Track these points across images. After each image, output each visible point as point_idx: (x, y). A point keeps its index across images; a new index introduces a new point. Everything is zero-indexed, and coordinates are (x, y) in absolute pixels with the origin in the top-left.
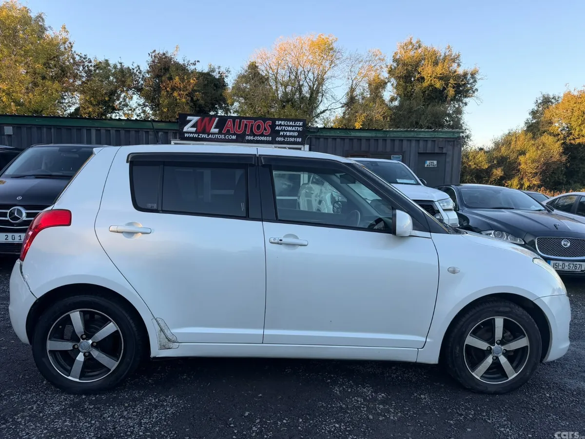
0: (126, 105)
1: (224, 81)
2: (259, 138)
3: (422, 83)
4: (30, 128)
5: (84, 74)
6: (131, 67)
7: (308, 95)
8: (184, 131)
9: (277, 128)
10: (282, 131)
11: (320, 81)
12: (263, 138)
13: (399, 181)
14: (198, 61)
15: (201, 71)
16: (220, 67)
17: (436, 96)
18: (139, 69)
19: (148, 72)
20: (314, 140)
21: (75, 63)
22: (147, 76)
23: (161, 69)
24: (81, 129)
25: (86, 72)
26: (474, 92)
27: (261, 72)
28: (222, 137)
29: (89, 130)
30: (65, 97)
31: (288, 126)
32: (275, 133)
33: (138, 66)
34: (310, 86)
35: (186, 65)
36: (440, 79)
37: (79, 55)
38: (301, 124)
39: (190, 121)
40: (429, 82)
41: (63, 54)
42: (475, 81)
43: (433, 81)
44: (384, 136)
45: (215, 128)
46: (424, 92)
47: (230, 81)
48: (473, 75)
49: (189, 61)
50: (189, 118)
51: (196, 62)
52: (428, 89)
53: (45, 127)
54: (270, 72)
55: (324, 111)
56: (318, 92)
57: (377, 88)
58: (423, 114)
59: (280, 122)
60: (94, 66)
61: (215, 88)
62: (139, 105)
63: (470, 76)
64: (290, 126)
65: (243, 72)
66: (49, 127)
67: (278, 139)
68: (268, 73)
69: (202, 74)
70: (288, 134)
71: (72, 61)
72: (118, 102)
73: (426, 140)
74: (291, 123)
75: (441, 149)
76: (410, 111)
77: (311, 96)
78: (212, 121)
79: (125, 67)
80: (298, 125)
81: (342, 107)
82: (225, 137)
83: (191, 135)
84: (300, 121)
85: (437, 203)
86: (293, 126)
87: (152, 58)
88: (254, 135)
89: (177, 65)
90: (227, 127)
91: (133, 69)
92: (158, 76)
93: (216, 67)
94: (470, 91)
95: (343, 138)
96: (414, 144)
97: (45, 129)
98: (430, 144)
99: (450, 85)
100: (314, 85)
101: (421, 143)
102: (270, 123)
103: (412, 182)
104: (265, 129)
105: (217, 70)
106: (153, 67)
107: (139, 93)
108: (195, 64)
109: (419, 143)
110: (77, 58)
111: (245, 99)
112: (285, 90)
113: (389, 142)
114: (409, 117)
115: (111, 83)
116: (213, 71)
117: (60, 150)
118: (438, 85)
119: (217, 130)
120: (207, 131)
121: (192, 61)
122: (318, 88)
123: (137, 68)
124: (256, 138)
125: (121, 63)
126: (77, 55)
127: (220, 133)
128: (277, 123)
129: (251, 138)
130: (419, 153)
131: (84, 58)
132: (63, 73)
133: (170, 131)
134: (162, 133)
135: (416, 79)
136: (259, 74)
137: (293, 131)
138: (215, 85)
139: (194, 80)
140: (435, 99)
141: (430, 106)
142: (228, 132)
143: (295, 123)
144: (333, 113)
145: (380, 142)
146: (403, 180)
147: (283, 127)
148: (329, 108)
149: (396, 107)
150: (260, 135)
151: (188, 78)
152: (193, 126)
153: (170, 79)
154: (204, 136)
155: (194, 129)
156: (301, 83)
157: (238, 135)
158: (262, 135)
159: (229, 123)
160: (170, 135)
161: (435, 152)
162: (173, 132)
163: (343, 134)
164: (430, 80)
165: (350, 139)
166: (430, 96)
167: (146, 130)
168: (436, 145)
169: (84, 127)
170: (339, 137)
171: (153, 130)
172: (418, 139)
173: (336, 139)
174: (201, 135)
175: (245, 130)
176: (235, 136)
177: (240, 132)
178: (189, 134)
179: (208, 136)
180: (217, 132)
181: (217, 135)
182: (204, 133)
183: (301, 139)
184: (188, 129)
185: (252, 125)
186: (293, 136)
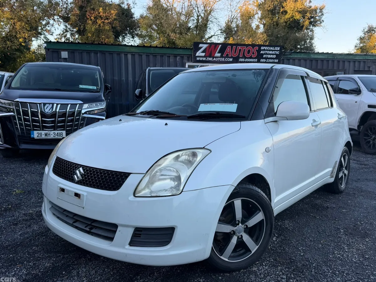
2: (248, 60)
3: (285, 15)
4: (82, 53)
8: (196, 55)
9: (262, 52)
10: (265, 54)
11: (208, 13)
12: (251, 60)
17: (295, 25)
19: (72, 3)
26: (321, 23)
27: (163, 5)
28: (223, 59)
29: (126, 55)
31: (269, 50)
32: (260, 56)
36: (300, 12)
38: (279, 49)
39: (201, 48)
40: (291, 15)
42: (323, 14)
43: (294, 14)
44: (333, 58)
45: (218, 53)
48: (321, 10)
50: (201, 45)
52: (289, 20)
53: (93, 52)
56: (207, 21)
58: (287, 40)
63: (319, 10)
64: (271, 50)
66: (96, 52)
67: (262, 60)
70: (269, 56)
74: (272, 48)
75: (369, 68)
78: (217, 47)
80: (276, 49)
82: (225, 59)
83: (201, 59)
84: (278, 47)
86: (273, 51)
88: (245, 58)
90: (227, 52)
94: (319, 22)
96: (352, 64)
97: (93, 54)
98: (362, 64)
99: (306, 17)
101: (357, 63)
102: (257, 48)
105: (126, 2)
109: (355, 64)
113: (336, 62)
116: (123, 3)
118: (298, 16)
119: (219, 55)
120: (213, 55)
127: (222, 56)
128: (262, 48)
130: (355, 71)
133: (185, 56)
134: (179, 57)
135: (281, 12)
137: (273, 54)
139: (114, 11)
140: (294, 28)
142: (227, 56)
143: (274, 48)
145: (330, 62)
147: (266, 51)
150: (249, 58)
152: (203, 52)
154: (210, 59)
155: (203, 54)
157: (234, 58)
158: (251, 58)
159: (228, 49)
160: (185, 58)
161: (366, 70)
162: (187, 57)
163: (306, 56)
164: (291, 13)
165: (310, 60)
166: (290, 25)
167: (168, 55)
168: (366, 65)
169: (123, 52)
170: (303, 59)
171: (173, 55)
172: (355, 60)
173: (300, 60)
174: (208, 58)
175: (239, 54)
176: (232, 59)
177: (236, 55)
178: (200, 58)
179: (213, 59)
180: (220, 56)
181: (219, 58)
182: (210, 57)
183: (277, 60)
184: (199, 54)
185: (244, 50)
186: (272, 58)
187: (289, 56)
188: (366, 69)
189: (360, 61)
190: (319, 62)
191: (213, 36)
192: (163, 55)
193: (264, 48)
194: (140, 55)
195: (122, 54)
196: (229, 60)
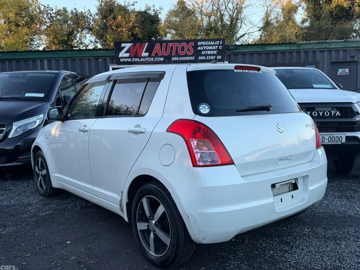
0: (82, 43)
1: (158, 17)
3: (329, 4)
5: (48, 20)
6: (83, 11)
7: (229, 23)
8: (119, 57)
9: (199, 48)
10: (203, 50)
11: (239, 10)
12: (187, 58)
13: (315, 86)
14: (136, 2)
15: (139, 10)
16: (154, 6)
17: (343, 15)
18: (90, 12)
19: (97, 14)
20: (232, 56)
21: (40, 12)
22: (97, 17)
23: (107, 11)
24: (35, 60)
25: (49, 19)
27: (188, 7)
28: (152, 59)
29: (42, 61)
30: (34, 40)
31: (209, 46)
32: (198, 53)
33: (89, 10)
34: (230, 15)
35: (127, 6)
37: (43, 5)
39: (124, 48)
40: (336, 3)
41: (31, 5)
43: (339, 2)
44: (298, 48)
45: (145, 52)
46: (331, 13)
47: (163, 17)
49: (129, 3)
50: (123, 45)
51: (135, 3)
52: (336, 10)
53: (7, 60)
54: (196, 6)
55: (243, 35)
56: (237, 19)
57: (289, 12)
58: (332, 32)
59: (202, 43)
60: (55, 13)
61: (151, 23)
62: (91, 42)
64: (211, 45)
65: (173, 8)
67: (201, 58)
68: (195, 7)
69: (140, 13)
70: (209, 52)
71: (38, 11)
72: (76, 41)
73: (337, 51)
74: (211, 43)
75: (352, 57)
76: (320, 29)
77: (231, 23)
79: (79, 12)
80: (217, 44)
81: (259, 30)
82: (154, 59)
83: (126, 60)
85: (356, 105)
86: (213, 45)
87: (99, 2)
88: (179, 56)
89: (120, 6)
90: (155, 50)
91: (85, 13)
92: (105, 17)
93: (151, 6)
95: (259, 52)
96: (326, 54)
97: (7, 62)
98: (341, 54)
99: (355, 4)
100: (233, 14)
101: (333, 53)
102: (193, 44)
103: (329, 86)
104: (189, 50)
105: (152, 9)
106: (101, 10)
107: (91, 32)
108: (133, 5)
109: (331, 54)
110: (42, 8)
111: (175, 30)
112: (209, 20)
113: (302, 54)
114: (319, 36)
115: (69, 26)
116: (149, 9)
117: (9, 77)
118: (345, 5)
119: (147, 54)
120: (139, 55)
121: (132, 3)
122: (237, 15)
123: (88, 12)
124: (181, 59)
125: (75, 9)
126: (41, 5)
127: (150, 56)
128: (199, 43)
129: (177, 59)
130: (331, 63)
131: (47, 8)
132: (32, 20)
133: (108, 58)
134: (102, 60)
136: (186, 8)
138: (151, 21)
139: (134, 18)
141: (338, 24)
142: (157, 55)
143: (215, 43)
144: (251, 36)
145: (295, 54)
146: (318, 85)
147: (205, 47)
148: (248, 32)
149: (307, 28)
150: (184, 56)
151: (129, 17)
152: (127, 52)
153: (115, 18)
154: (136, 60)
155: (128, 55)
156: (222, 13)
158: (186, 55)
160: (108, 60)
161: (347, 61)
162: (111, 59)
163: (259, 49)
164: (337, 2)
165: (266, 53)
166: (337, 16)
167: (88, 58)
168: (347, 54)
169: (38, 58)
170: (255, 52)
171: (93, 58)
172: (330, 49)
173: (253, 54)
174: (134, 59)
175: (171, 52)
176: (163, 58)
177: (167, 54)
178: (124, 59)
179: (140, 60)
180: (148, 56)
181: (147, 58)
182: (136, 57)
183: (220, 57)
184: (122, 54)
185: (177, 47)
186: (213, 54)
187: (236, 51)
188: (348, 59)
189: (337, 49)
190: (279, 55)
191: (245, 34)
192: (83, 58)
193: (201, 43)
194: (56, 60)
195: (37, 60)
196: (159, 59)
